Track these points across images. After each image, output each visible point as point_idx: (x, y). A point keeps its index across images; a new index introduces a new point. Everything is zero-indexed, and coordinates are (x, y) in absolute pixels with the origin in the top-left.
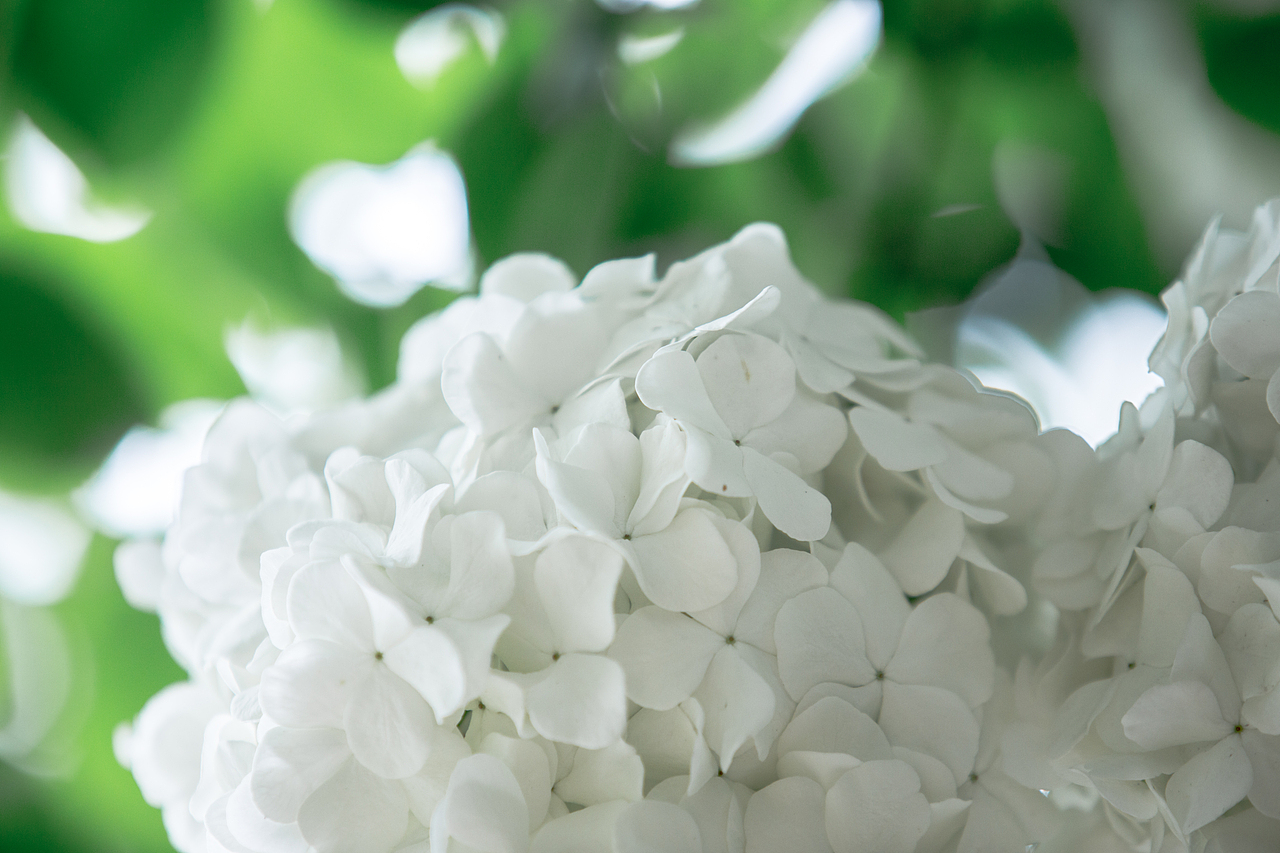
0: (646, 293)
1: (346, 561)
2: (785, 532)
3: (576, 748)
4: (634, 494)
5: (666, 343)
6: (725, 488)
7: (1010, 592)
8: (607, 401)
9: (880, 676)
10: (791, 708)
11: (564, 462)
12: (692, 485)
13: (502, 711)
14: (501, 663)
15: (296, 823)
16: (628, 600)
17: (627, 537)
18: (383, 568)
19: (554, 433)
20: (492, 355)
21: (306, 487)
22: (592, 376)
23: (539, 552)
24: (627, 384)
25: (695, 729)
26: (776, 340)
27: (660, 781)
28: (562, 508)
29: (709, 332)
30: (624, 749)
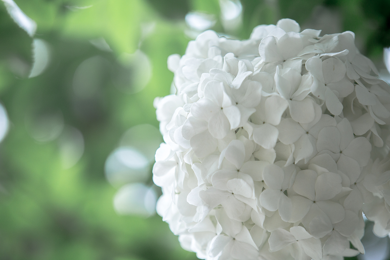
0: (316, 39)
1: (221, 84)
2: (330, 111)
3: (261, 147)
4: (296, 89)
5: (316, 54)
6: (319, 96)
7: (380, 142)
8: (297, 64)
9: (341, 152)
10: (316, 153)
11: (282, 76)
12: (311, 93)
13: (247, 131)
14: (251, 120)
15: (190, 140)
16: (286, 115)
17: (291, 99)
18: (230, 87)
19: (282, 67)
20: (274, 42)
21: (218, 58)
22: (296, 56)
23: (269, 96)
24: (304, 61)
25: (292, 151)
26: (344, 62)
27: (280, 160)
28: (277, 88)
29: (328, 56)
30: (273, 151)
